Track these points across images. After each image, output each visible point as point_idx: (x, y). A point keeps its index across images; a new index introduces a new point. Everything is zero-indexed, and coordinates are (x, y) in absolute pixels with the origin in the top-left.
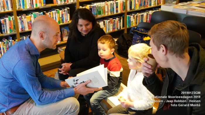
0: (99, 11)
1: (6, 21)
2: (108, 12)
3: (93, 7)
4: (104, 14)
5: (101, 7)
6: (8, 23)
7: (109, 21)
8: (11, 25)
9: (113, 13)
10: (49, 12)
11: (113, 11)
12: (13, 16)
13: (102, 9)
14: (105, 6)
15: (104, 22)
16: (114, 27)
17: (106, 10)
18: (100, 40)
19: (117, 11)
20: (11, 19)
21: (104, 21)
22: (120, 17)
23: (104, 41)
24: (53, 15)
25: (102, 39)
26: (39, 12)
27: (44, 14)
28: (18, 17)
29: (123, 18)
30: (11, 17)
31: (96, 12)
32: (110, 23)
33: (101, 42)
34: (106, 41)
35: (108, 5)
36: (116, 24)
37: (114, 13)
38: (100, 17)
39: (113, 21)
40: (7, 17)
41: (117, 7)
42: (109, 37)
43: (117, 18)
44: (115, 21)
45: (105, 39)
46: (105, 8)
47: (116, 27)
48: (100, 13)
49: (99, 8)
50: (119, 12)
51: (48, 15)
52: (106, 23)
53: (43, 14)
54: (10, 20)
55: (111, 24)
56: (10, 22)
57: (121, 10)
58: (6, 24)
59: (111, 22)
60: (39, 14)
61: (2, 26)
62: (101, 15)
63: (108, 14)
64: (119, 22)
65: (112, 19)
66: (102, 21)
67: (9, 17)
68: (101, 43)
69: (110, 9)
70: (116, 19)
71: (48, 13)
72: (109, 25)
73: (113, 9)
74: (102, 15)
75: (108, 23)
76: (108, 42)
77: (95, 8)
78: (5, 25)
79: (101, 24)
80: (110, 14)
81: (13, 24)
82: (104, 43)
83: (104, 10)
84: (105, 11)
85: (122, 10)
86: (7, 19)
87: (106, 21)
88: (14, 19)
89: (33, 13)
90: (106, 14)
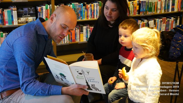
0: (149, 7)
1: (43, 9)
2: (161, 9)
3: (143, 3)
4: (155, 11)
5: (153, 3)
6: (44, 11)
7: (161, 20)
8: (47, 14)
9: (167, 11)
10: (91, 4)
11: (168, 9)
12: (51, 5)
13: (154, 5)
14: (157, 2)
15: (155, 21)
16: (167, 28)
17: (159, 7)
18: (122, 25)
19: (173, 9)
20: (49, 8)
21: (155, 19)
22: (176, 17)
23: (127, 26)
24: (94, 8)
25: (124, 23)
26: (79, 3)
27: (84, 5)
28: (55, 6)
29: (180, 18)
30: (49, 6)
31: (146, 8)
32: (162, 22)
33: (122, 26)
34: (128, 26)
35: (161, 1)
36: (171, 24)
37: (169, 11)
38: (149, 14)
39: (167, 21)
40: (45, 5)
41: (173, 4)
42: (133, 21)
43: (172, 18)
44: (169, 21)
45: (128, 23)
46: (157, 4)
47: (171, 28)
48: (150, 10)
49: (150, 4)
50: (176, 10)
51: (89, 7)
52: (157, 22)
53: (82, 6)
54: (47, 9)
55: (164, 24)
56: (47, 10)
57: (178, 8)
58: (42, 12)
59: (164, 22)
60: (79, 5)
61: (38, 14)
62: (151, 13)
63: (161, 12)
64: (174, 22)
65: (165, 18)
66: (153, 19)
67: (46, 5)
68: (123, 28)
69: (163, 6)
70: (170, 18)
71: (89, 5)
72: (161, 25)
73: (168, 6)
74: (153, 12)
75: (159, 23)
76: (131, 28)
77: (145, 3)
78: (41, 14)
79: (151, 23)
80: (163, 12)
81: (50, 13)
82: (126, 28)
83: (155, 6)
84: (157, 7)
85: (180, 9)
86: (44, 7)
87: (157, 20)
88: (51, 8)
89: (72, 3)
90: (158, 12)
